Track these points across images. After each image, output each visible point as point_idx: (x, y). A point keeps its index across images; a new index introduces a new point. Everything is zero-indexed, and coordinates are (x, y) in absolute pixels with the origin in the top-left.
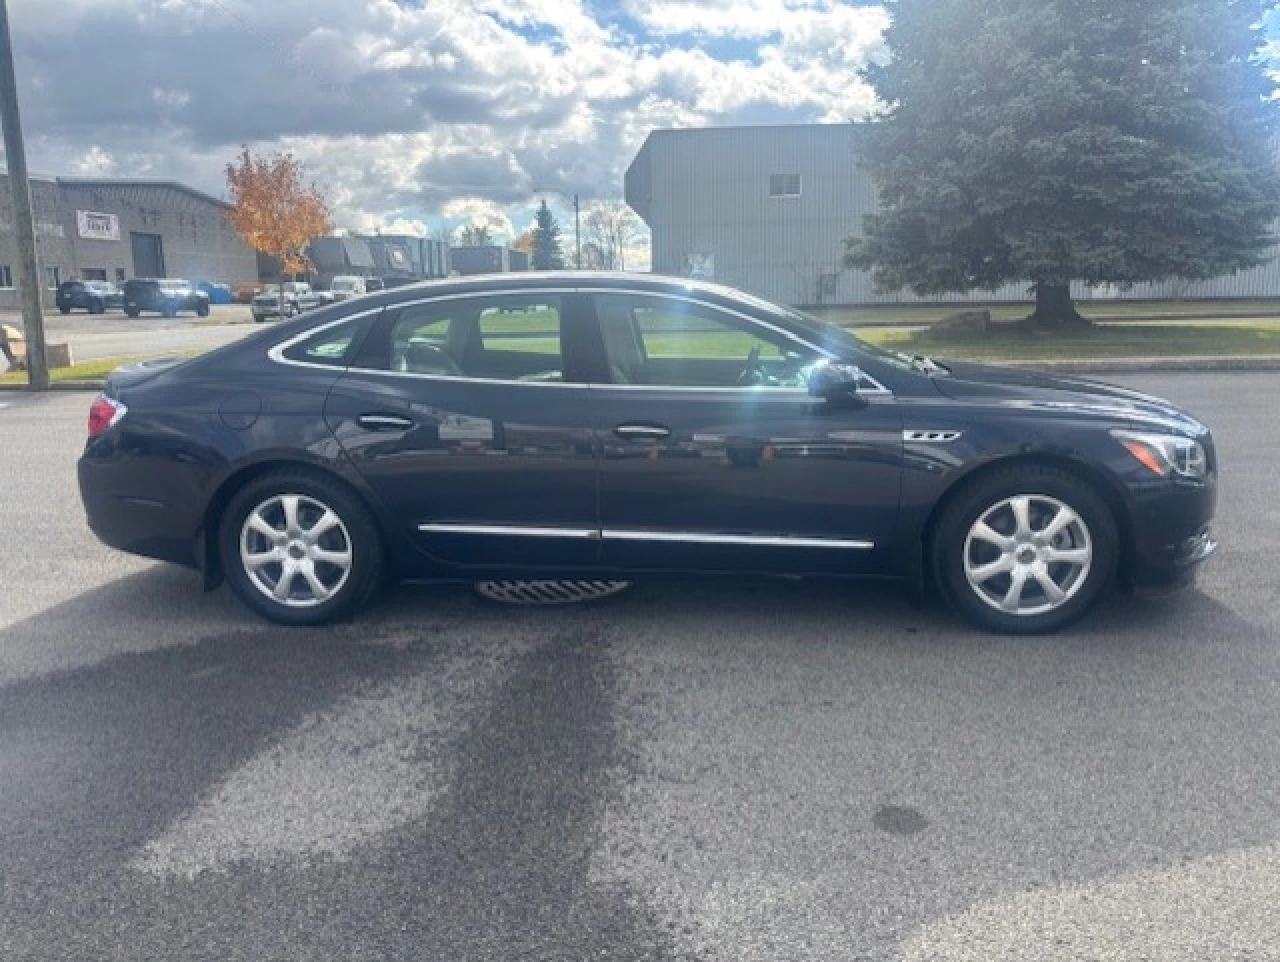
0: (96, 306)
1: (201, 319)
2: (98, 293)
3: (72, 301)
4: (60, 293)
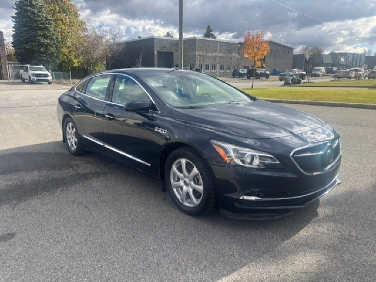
0: (241, 76)
1: (267, 80)
2: (242, 72)
3: (236, 74)
4: (233, 72)
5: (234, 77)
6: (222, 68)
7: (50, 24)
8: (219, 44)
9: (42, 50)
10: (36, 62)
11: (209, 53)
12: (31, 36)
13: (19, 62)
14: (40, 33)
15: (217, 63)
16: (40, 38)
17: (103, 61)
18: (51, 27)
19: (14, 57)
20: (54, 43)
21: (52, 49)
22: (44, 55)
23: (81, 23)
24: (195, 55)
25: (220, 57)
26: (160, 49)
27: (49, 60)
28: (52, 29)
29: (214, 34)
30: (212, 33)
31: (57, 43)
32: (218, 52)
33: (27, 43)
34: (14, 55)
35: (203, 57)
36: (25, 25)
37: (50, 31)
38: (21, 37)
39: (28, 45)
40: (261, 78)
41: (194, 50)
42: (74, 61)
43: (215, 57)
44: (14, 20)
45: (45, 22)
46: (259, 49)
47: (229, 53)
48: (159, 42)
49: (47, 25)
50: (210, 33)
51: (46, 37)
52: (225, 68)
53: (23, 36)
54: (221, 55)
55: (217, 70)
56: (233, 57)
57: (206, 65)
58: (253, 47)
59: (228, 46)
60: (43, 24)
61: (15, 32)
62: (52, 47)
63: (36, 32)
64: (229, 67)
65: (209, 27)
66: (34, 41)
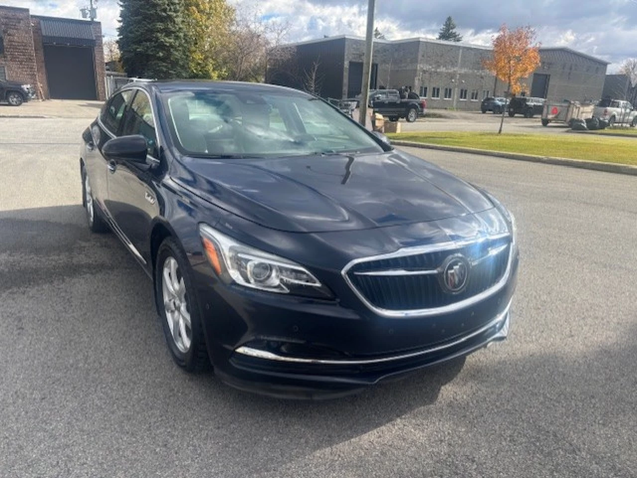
0: (497, 110)
2: (500, 103)
3: (488, 107)
4: (483, 103)
5: (484, 112)
6: (463, 94)
7: (176, 11)
8: (461, 51)
9: (161, 54)
10: (151, 74)
11: (442, 67)
12: (146, 30)
13: (126, 74)
14: (160, 26)
15: (455, 87)
16: (159, 35)
17: (257, 77)
18: (177, 16)
19: (119, 66)
20: (180, 45)
21: (177, 53)
22: (164, 64)
23: (229, 11)
24: (416, 70)
25: (462, 76)
26: (355, 58)
27: (170, 71)
28: (179, 20)
29: (457, 34)
30: (454, 31)
31: (185, 45)
32: (459, 65)
33: (139, 42)
34: (119, 61)
35: (430, 74)
36: (136, 13)
37: (176, 22)
38: (131, 32)
39: (140, 45)
40: (535, 116)
41: (415, 61)
42: (213, 74)
43: (452, 76)
44: (122, 3)
45: (168, 8)
46: (520, 60)
47: (478, 69)
48: (354, 46)
49: (170, 13)
50: (451, 31)
51: (168, 33)
52: (469, 94)
53: (133, 30)
54: (463, 71)
55: (453, 99)
56: (486, 76)
57: (434, 89)
58: (509, 57)
59: (479, 57)
60: (165, 10)
61: (121, 24)
62: (177, 51)
63: (154, 23)
64: (477, 94)
65: (449, 19)
66: (151, 41)
